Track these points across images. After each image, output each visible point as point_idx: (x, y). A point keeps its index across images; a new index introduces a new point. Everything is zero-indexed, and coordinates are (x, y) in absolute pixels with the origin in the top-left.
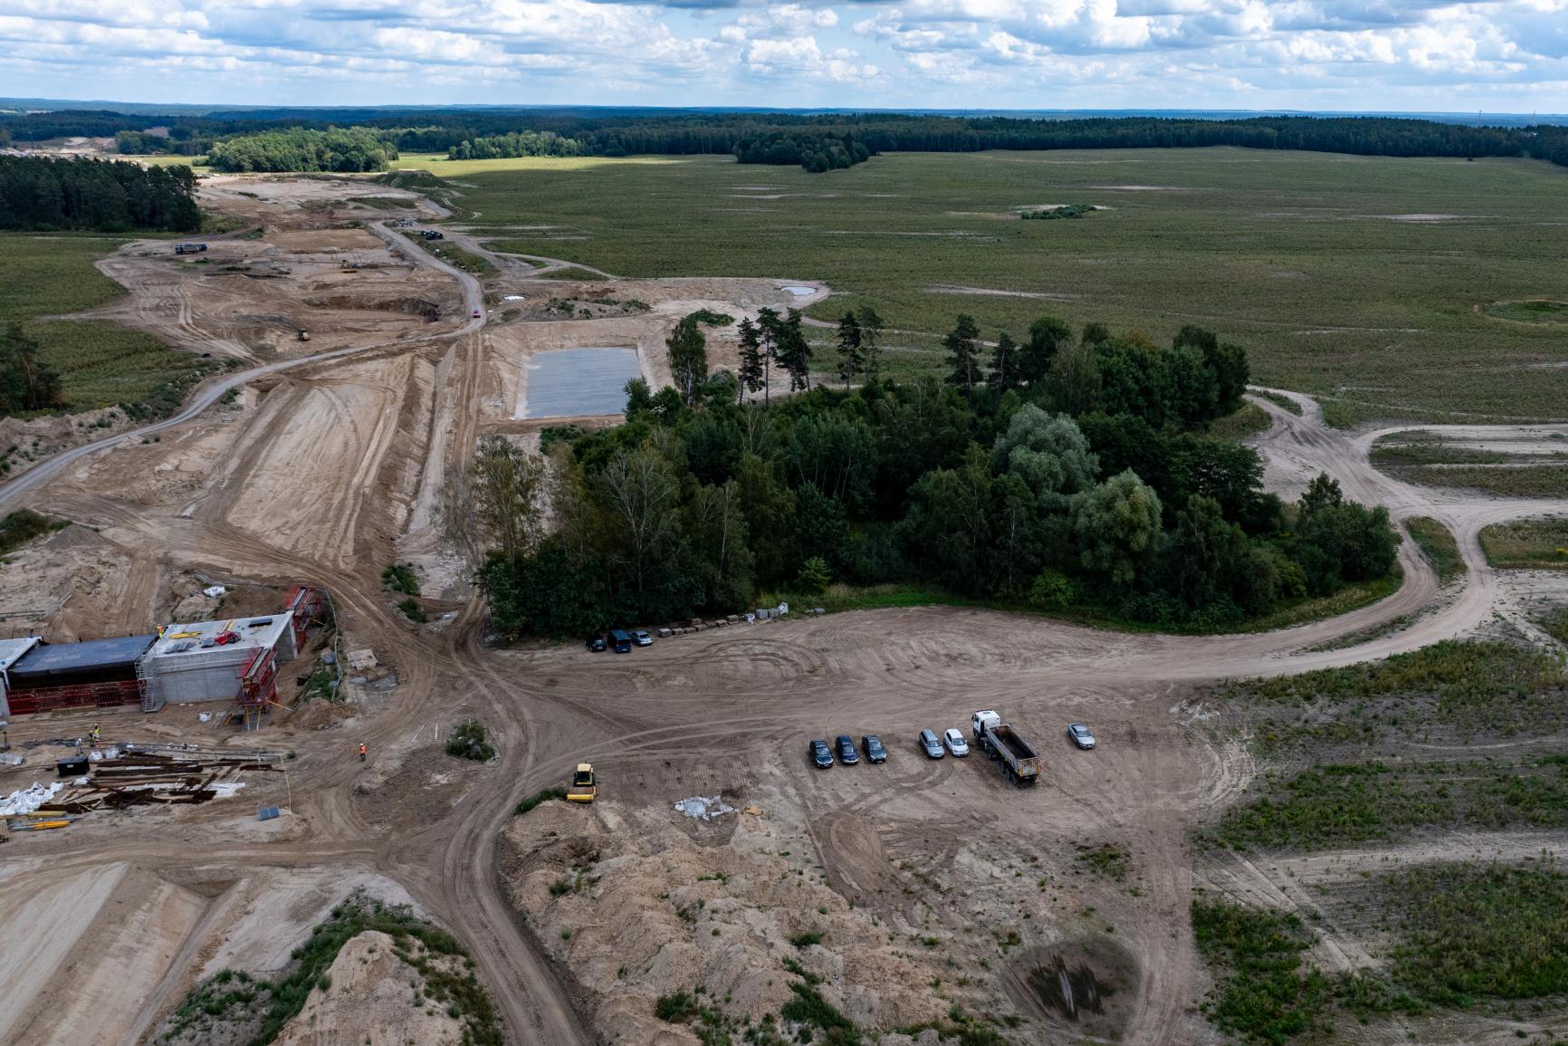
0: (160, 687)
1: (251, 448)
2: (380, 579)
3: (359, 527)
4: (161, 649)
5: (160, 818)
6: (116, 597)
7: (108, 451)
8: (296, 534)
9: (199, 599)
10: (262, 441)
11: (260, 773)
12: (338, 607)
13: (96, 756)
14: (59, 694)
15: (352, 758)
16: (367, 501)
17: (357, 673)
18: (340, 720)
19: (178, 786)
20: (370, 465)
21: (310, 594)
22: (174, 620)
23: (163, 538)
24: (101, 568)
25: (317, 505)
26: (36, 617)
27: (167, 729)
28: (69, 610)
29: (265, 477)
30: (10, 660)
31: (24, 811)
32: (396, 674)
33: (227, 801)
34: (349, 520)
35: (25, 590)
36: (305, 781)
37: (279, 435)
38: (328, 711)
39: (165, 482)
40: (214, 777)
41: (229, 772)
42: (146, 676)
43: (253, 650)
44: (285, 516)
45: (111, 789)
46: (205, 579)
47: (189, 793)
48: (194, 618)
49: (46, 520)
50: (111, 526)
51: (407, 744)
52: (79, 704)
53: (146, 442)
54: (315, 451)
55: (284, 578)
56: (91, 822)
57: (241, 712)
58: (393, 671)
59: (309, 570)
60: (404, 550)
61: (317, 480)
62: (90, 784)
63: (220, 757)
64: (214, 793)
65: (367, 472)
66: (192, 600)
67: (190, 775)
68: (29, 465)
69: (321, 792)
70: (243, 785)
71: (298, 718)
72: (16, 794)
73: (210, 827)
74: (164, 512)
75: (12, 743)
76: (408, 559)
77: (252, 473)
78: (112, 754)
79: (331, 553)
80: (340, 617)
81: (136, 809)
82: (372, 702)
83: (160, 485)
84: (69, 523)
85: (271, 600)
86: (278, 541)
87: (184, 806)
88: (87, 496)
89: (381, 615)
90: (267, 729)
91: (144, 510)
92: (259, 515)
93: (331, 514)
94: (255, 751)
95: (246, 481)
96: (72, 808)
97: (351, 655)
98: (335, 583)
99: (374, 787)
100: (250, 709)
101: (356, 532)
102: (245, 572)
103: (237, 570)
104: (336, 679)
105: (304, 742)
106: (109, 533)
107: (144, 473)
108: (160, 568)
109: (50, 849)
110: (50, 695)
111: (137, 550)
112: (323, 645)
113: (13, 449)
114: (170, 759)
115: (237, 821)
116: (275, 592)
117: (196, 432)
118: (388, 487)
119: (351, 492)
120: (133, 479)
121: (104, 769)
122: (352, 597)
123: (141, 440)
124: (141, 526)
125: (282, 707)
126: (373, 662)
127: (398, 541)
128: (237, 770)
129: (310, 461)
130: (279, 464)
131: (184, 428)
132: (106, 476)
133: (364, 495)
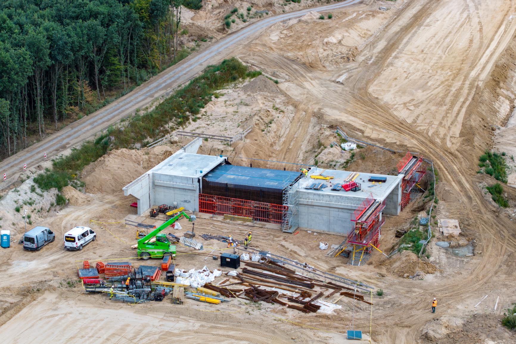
0: (297, 215)
1: (397, 33)
2: (476, 161)
3: (469, 114)
4: (303, 184)
5: (279, 316)
6: (279, 137)
7: (295, 21)
8: (417, 111)
9: (336, 150)
10: (406, 29)
11: (354, 301)
12: (439, 179)
13: (245, 257)
14: (230, 204)
15: (425, 308)
16: (479, 92)
17: (444, 237)
18: (422, 273)
19: (295, 295)
20: (487, 62)
21: (419, 163)
22: (316, 164)
23: (320, 96)
24: (274, 112)
25: (439, 89)
26: (227, 142)
27: (296, 248)
28: (248, 141)
29: (403, 60)
30: (206, 170)
31: (195, 285)
32: (474, 246)
33: (326, 317)
34: (461, 107)
35: (223, 119)
36: (386, 316)
37: (420, 26)
38: (415, 264)
39: (330, 52)
40: (321, 295)
41: (332, 294)
42: (289, 204)
43: (368, 201)
44: (412, 94)
45: (250, 285)
46: (344, 135)
47: (302, 303)
48: (330, 165)
49: (246, 68)
50: (287, 81)
51: (471, 308)
52: (241, 214)
53: (322, 18)
54: (445, 44)
55: (402, 146)
56: (234, 305)
57: (350, 248)
58: (472, 244)
59: (422, 143)
60: (501, 140)
61: (442, 68)
62: (238, 277)
63: (328, 281)
64: (318, 307)
65: (484, 68)
66: (331, 150)
67: (305, 289)
68: (242, 25)
69: (396, 329)
70: (340, 307)
71: (391, 264)
72: (192, 271)
73: (310, 333)
74: (325, 76)
75: (197, 233)
76: (502, 149)
77: (394, 54)
78: (256, 258)
79: (442, 131)
80: (440, 187)
81: (264, 304)
82: (450, 264)
83: (325, 54)
84: (260, 74)
85: (388, 162)
86: (403, 114)
87: (296, 312)
88: (274, 55)
89: (472, 193)
90: (365, 267)
91: (311, 72)
92: (393, 90)
93: (448, 99)
94: (354, 282)
95: (389, 60)
96: (224, 292)
97: (441, 221)
98: (441, 158)
99: (438, 336)
100: (358, 247)
101: (465, 118)
102: (374, 135)
103: (368, 132)
104: (426, 238)
105: (391, 285)
106: (284, 86)
107: (317, 42)
108: (314, 120)
109: (206, 318)
110: (226, 204)
111: (301, 103)
112: (421, 209)
113: (235, 11)
114: (293, 272)
115: (330, 335)
116: (393, 156)
117: (359, 15)
118: (498, 83)
119: (468, 83)
120: (308, 46)
121: (249, 268)
122: (452, 172)
123: (319, 15)
124: (306, 85)
125: (380, 252)
126: (457, 232)
127: (498, 131)
128: (338, 294)
129: (440, 52)
130: (415, 50)
131: (350, 10)
132: (290, 41)
133: (477, 87)
